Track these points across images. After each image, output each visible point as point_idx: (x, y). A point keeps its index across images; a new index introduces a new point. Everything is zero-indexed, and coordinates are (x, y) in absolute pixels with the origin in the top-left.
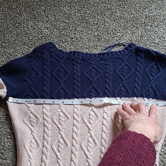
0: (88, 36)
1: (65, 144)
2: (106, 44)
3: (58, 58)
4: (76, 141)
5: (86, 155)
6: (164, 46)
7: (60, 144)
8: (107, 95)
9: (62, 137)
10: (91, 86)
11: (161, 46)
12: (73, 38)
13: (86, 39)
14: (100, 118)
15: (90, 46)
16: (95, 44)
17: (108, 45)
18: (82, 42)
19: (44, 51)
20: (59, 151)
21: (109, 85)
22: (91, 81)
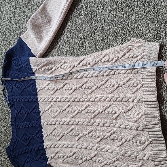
0: (2, 120)
1: (73, 130)
2: (6, 106)
3: (16, 143)
4: (70, 122)
5: (77, 113)
6: (2, 58)
7: (73, 134)
8: (36, 100)
9: (69, 133)
10: (32, 113)
11: (2, 60)
12: (5, 133)
13: (4, 122)
14: (52, 103)
15: (8, 119)
16: (7, 115)
17: (6, 103)
18: (6, 125)
19: (13, 156)
20: (78, 135)
21: (30, 99)
22: (29, 113)
